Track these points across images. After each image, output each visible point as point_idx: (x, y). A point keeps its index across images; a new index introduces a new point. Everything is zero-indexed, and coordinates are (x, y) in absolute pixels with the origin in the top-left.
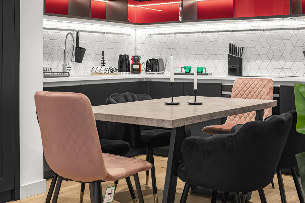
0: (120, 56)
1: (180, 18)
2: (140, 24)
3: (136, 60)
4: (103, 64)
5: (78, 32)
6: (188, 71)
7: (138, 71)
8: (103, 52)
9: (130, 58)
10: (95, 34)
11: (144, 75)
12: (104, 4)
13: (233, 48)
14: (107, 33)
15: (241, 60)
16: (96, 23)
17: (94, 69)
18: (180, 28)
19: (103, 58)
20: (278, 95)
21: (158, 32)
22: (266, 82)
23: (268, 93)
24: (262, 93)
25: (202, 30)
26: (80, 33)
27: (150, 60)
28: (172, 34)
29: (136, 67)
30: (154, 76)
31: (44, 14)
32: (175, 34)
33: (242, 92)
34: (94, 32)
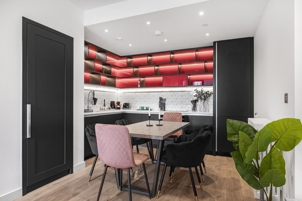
0: (111, 102)
1: (139, 86)
2: (121, 88)
3: (118, 103)
4: (105, 105)
5: (94, 91)
6: (143, 108)
7: (119, 108)
8: (105, 100)
9: (116, 103)
10: (101, 92)
11: (122, 111)
12: (105, 79)
13: (161, 99)
14: (106, 92)
15: (164, 104)
16: (101, 87)
17: (101, 108)
18: (138, 90)
19: (105, 103)
20: (184, 119)
21: (128, 92)
22: (179, 114)
23: (180, 119)
24: (177, 119)
25: (147, 91)
26: (95, 91)
27: (125, 104)
28: (134, 92)
29: (118, 106)
30: (127, 111)
31: (84, 83)
32: (135, 92)
33: (168, 118)
34: (100, 91)
